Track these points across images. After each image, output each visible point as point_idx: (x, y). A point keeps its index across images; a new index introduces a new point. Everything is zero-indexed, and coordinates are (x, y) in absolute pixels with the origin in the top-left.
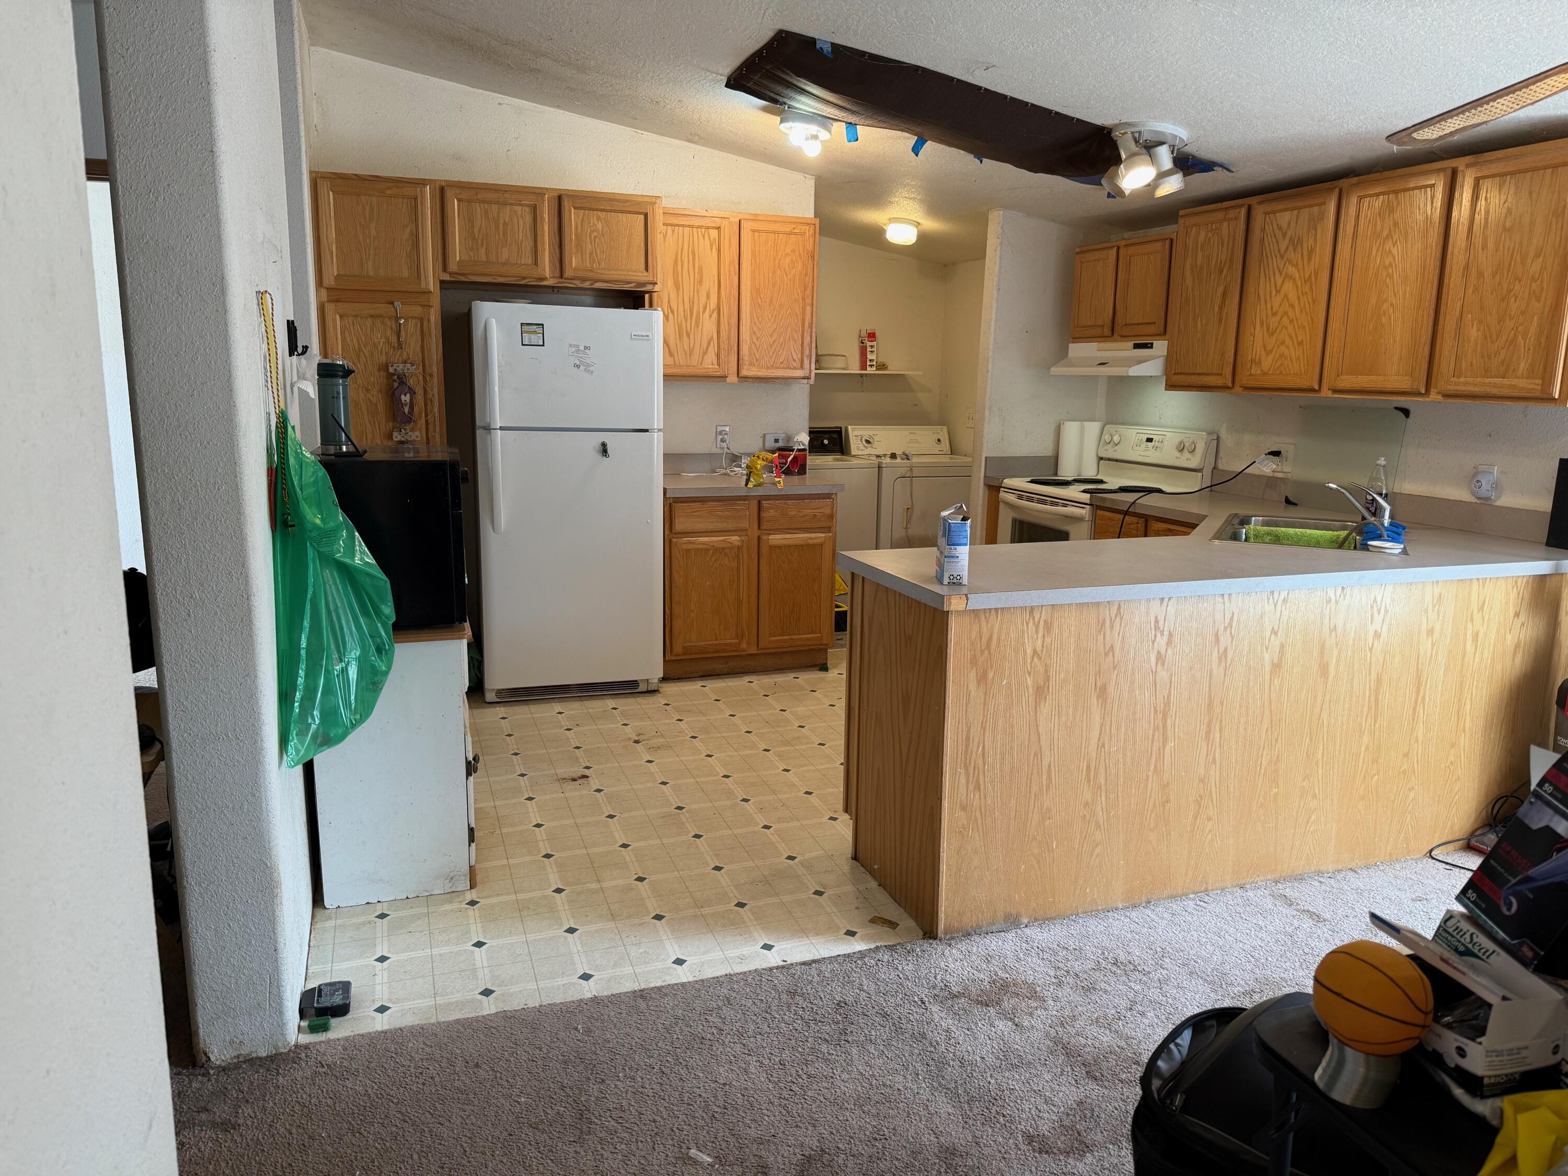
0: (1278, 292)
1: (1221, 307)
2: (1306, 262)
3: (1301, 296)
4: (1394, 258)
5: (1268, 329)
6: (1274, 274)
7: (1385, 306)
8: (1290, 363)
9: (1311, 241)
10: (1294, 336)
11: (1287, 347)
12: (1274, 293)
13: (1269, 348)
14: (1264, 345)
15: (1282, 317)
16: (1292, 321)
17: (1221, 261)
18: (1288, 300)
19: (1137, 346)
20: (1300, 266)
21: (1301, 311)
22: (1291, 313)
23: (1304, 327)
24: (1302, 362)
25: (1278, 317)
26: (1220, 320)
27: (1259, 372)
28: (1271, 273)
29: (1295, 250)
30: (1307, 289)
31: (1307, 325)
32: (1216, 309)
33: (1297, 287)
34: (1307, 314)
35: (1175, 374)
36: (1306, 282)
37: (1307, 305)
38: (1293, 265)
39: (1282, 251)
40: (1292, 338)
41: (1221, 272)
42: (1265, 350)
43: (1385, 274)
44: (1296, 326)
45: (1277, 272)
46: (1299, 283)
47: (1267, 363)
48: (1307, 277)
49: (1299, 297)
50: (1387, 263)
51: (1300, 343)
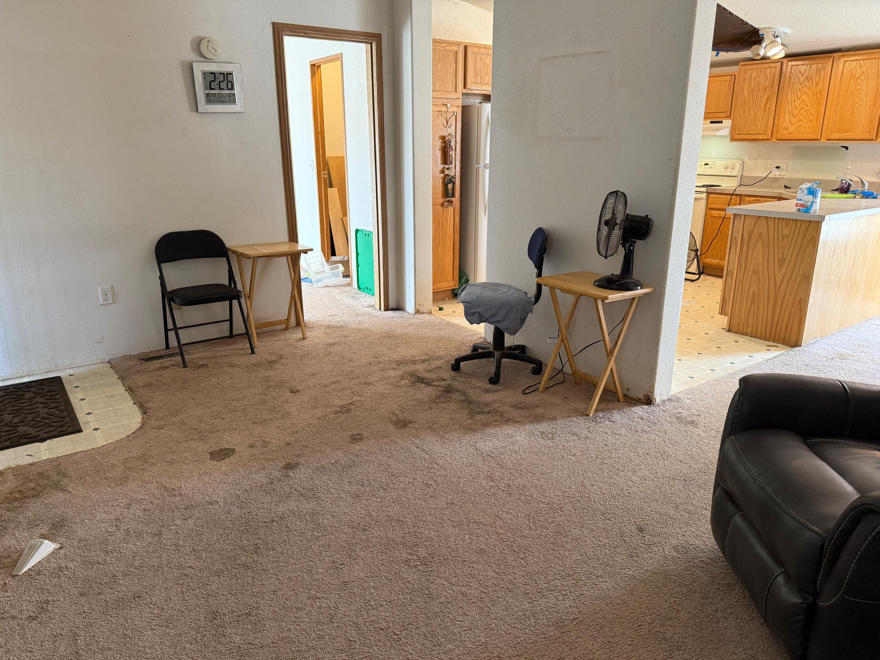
0: (798, 99)
1: (765, 105)
2: (814, 86)
3: (811, 101)
4: (862, 87)
5: (793, 114)
6: (797, 91)
7: (856, 105)
8: (805, 129)
9: (818, 78)
10: (807, 117)
11: (804, 122)
12: (796, 99)
13: (793, 123)
14: (790, 122)
15: (801, 110)
16: (806, 111)
17: (766, 86)
18: (804, 102)
19: (711, 122)
20: (811, 89)
21: (811, 107)
22: (805, 108)
23: (813, 114)
24: (811, 129)
25: (798, 110)
26: (765, 111)
27: (787, 132)
28: (795, 91)
29: (808, 81)
30: (815, 98)
31: (814, 113)
32: (763, 106)
33: (809, 97)
34: (814, 108)
35: (737, 134)
36: (814, 95)
37: (815, 105)
38: (807, 88)
39: (801, 82)
40: (806, 118)
41: (766, 90)
42: (791, 123)
43: (856, 92)
44: (808, 113)
45: (798, 91)
46: (811, 96)
47: (792, 129)
48: (815, 93)
49: (810, 101)
50: (858, 88)
51: (811, 121)
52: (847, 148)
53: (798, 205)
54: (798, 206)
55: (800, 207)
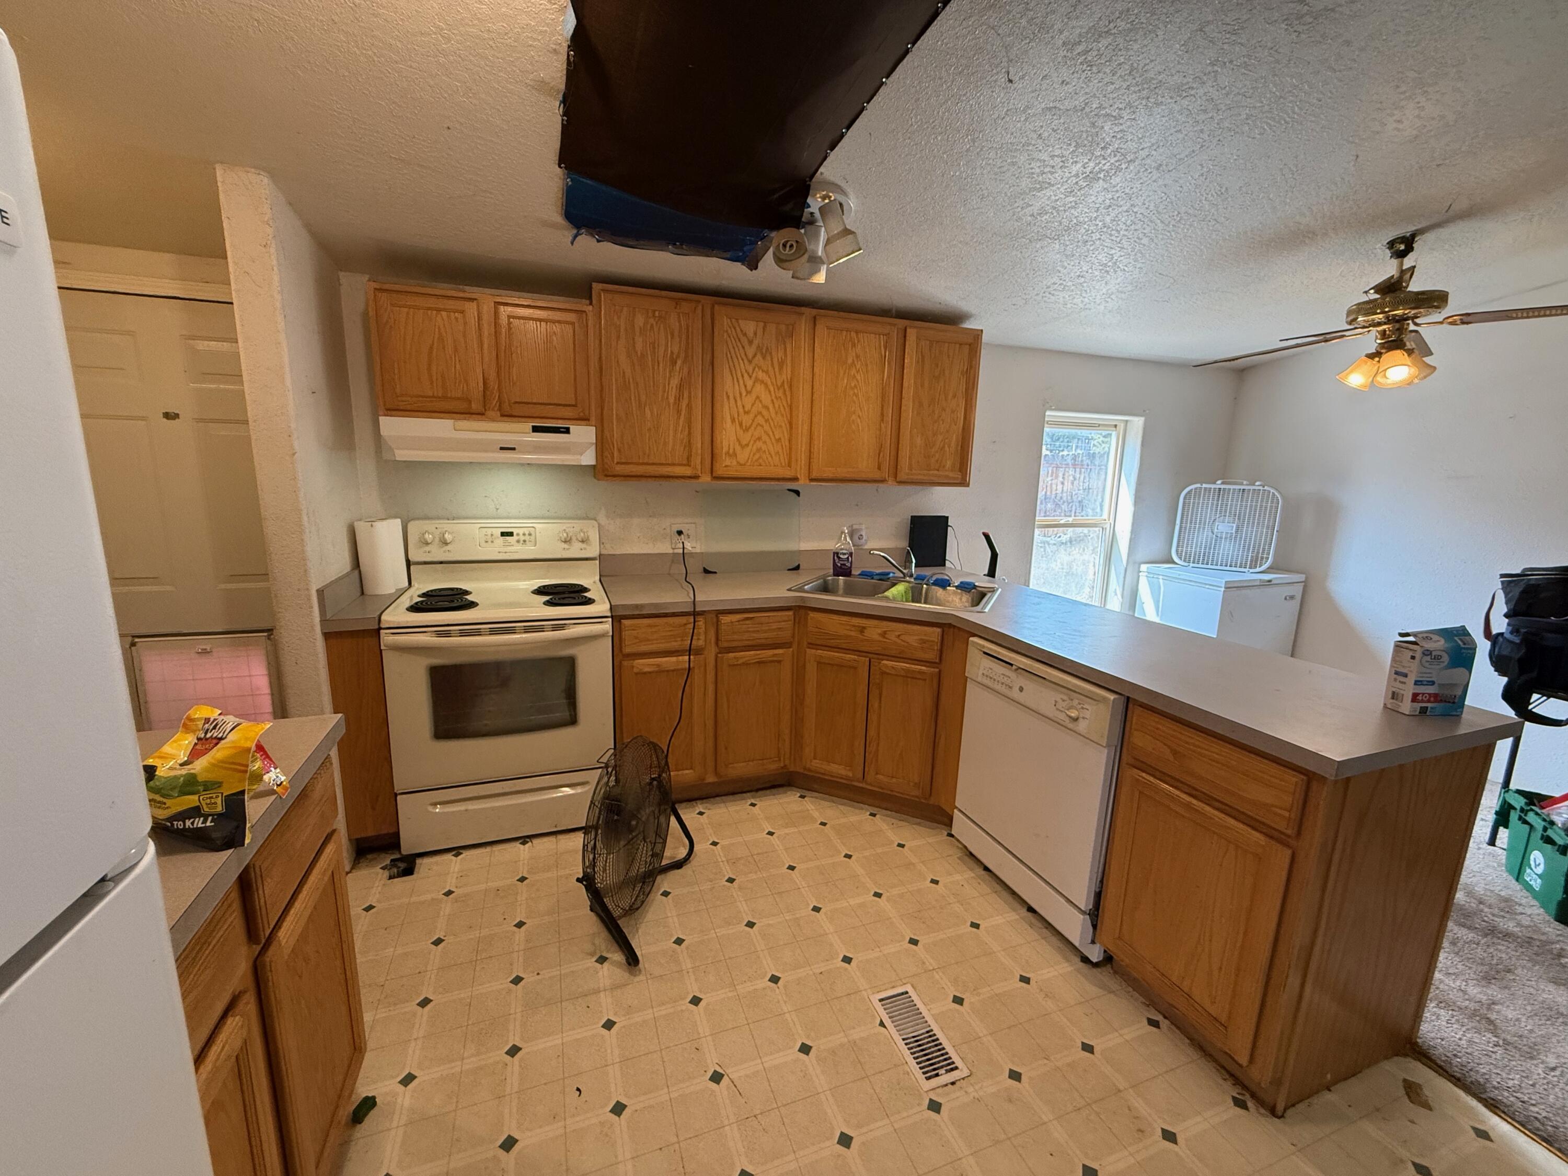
0: (749, 392)
1: (678, 399)
2: (777, 369)
3: (775, 400)
4: (858, 382)
5: (741, 425)
6: (743, 376)
7: (854, 417)
8: (769, 456)
9: (781, 354)
10: (771, 434)
11: (765, 442)
12: (744, 394)
13: (744, 443)
14: (738, 440)
15: (756, 416)
16: (767, 421)
17: (672, 353)
18: (761, 401)
19: (536, 429)
20: (771, 373)
21: (776, 413)
22: (765, 412)
23: (781, 426)
24: (782, 455)
25: (752, 416)
26: (679, 412)
27: (735, 463)
28: (739, 375)
29: (764, 358)
30: (780, 394)
31: (783, 425)
32: (672, 400)
33: (770, 392)
34: (782, 415)
35: (618, 463)
36: (779, 389)
37: (782, 408)
38: (763, 371)
39: (750, 356)
40: (768, 435)
41: (674, 363)
42: (740, 444)
43: (852, 392)
44: (772, 424)
45: (746, 375)
46: (772, 389)
47: (743, 456)
48: (779, 384)
49: (772, 400)
50: (853, 385)
51: (779, 440)
52: (797, 493)
53: (1420, 698)
54: (1422, 701)
55: (1429, 701)
